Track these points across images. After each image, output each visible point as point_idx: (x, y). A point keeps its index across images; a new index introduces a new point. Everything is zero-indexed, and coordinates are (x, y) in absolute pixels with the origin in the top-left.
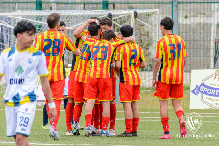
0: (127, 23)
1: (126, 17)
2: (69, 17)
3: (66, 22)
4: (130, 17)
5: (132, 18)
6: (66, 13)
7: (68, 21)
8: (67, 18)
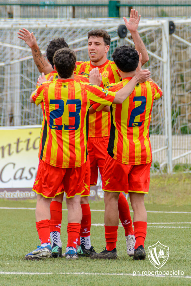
0: (156, 43)
1: (153, 32)
2: (46, 32)
3: (39, 40)
4: (161, 32)
5: (165, 34)
6: (39, 24)
7: (44, 39)
8: (41, 33)
